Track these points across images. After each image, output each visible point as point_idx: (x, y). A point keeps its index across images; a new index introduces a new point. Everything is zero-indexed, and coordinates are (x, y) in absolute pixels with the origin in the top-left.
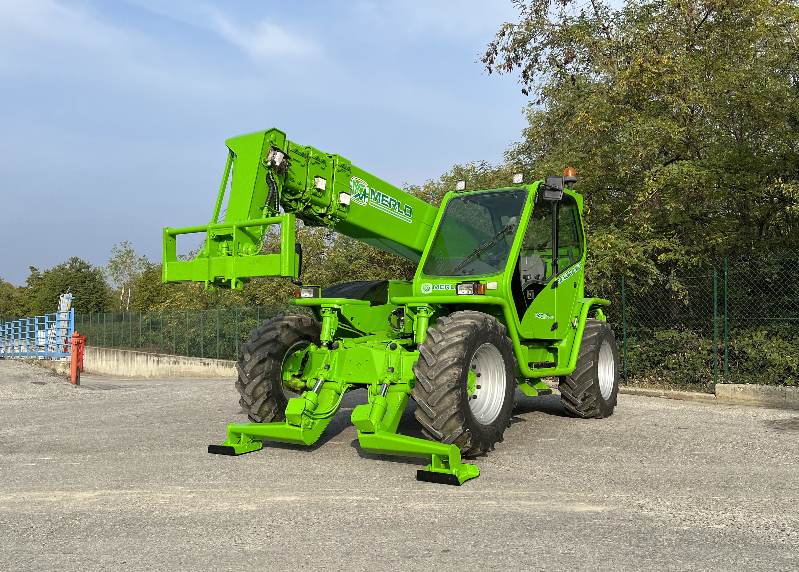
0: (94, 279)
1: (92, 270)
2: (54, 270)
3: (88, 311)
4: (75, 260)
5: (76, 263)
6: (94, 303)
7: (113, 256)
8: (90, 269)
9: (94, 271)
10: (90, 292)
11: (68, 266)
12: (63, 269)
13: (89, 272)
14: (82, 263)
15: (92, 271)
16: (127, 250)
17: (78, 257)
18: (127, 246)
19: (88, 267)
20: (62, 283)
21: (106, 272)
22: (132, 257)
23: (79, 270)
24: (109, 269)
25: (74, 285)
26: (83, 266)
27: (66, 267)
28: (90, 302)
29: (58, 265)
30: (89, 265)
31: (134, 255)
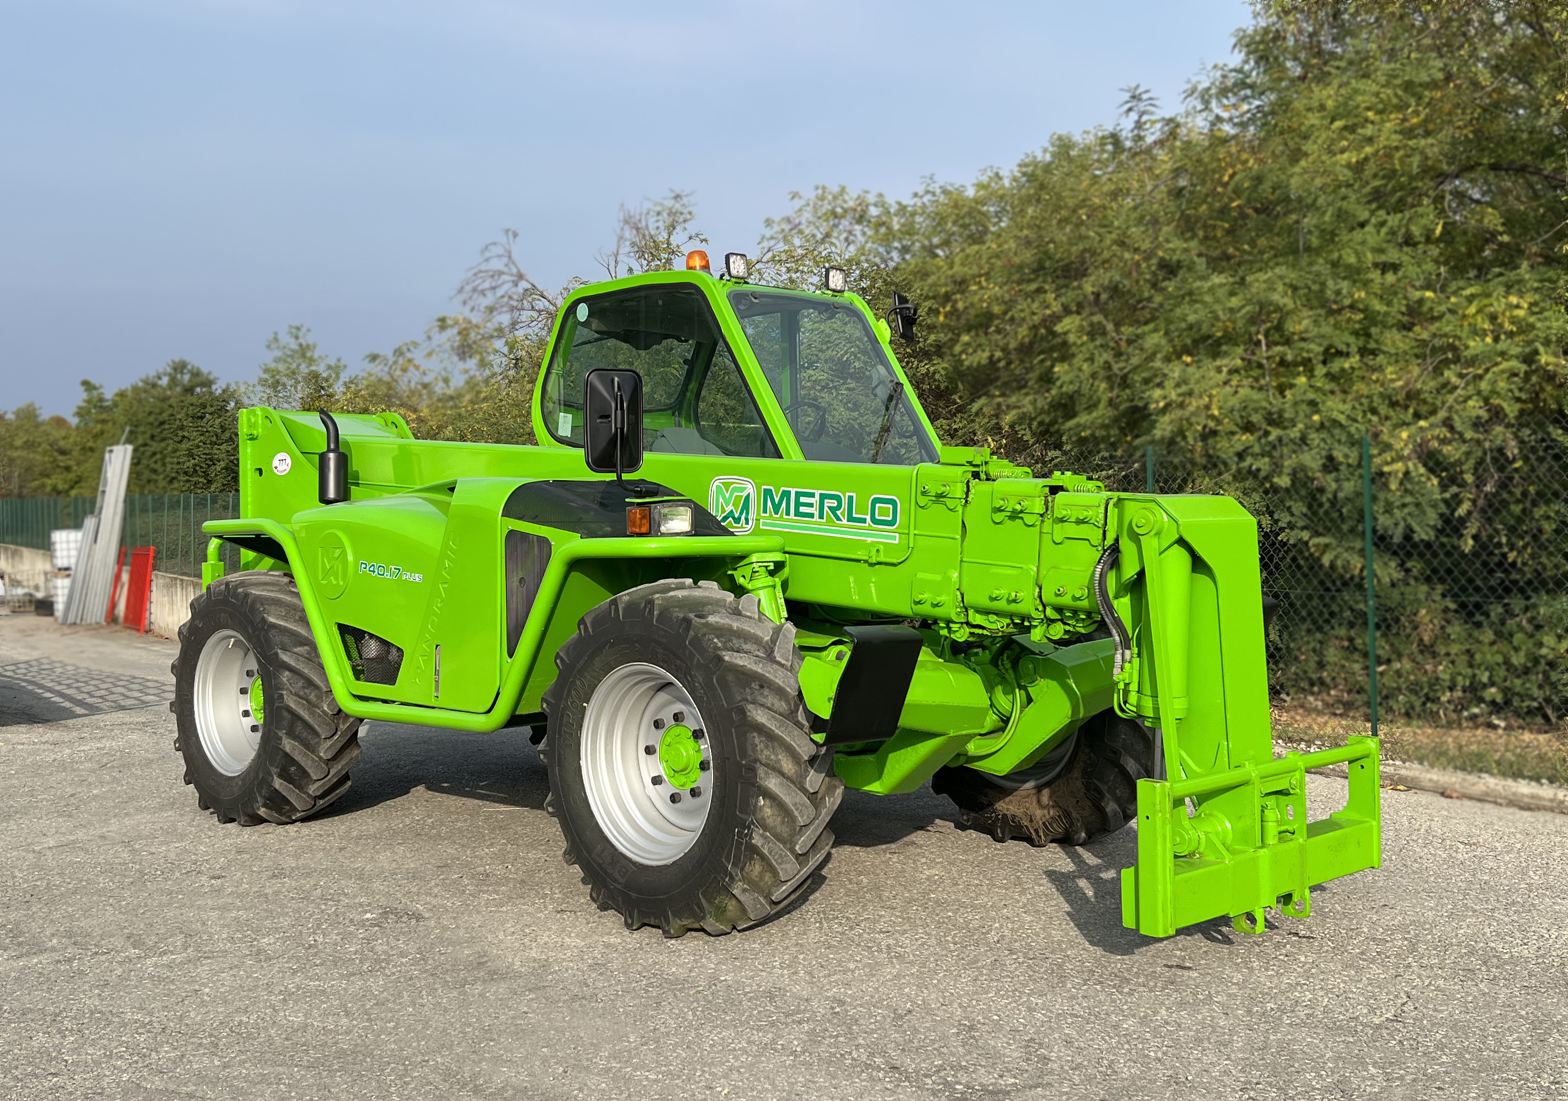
0: (223, 409)
1: (217, 389)
2: (135, 389)
3: (210, 482)
4: (180, 367)
5: (182, 373)
6: (222, 464)
7: (269, 358)
8: (214, 387)
9: (224, 391)
10: (214, 439)
11: (165, 381)
12: (154, 386)
13: (211, 393)
14: (196, 374)
15: (219, 391)
16: (301, 345)
17: (187, 359)
18: (301, 334)
19: (208, 383)
20: (151, 419)
21: (252, 396)
22: (312, 361)
23: (189, 390)
24: (259, 388)
25: (178, 423)
26: (198, 380)
27: (160, 382)
28: (213, 462)
29: (144, 377)
30: (211, 377)
31: (316, 357)
